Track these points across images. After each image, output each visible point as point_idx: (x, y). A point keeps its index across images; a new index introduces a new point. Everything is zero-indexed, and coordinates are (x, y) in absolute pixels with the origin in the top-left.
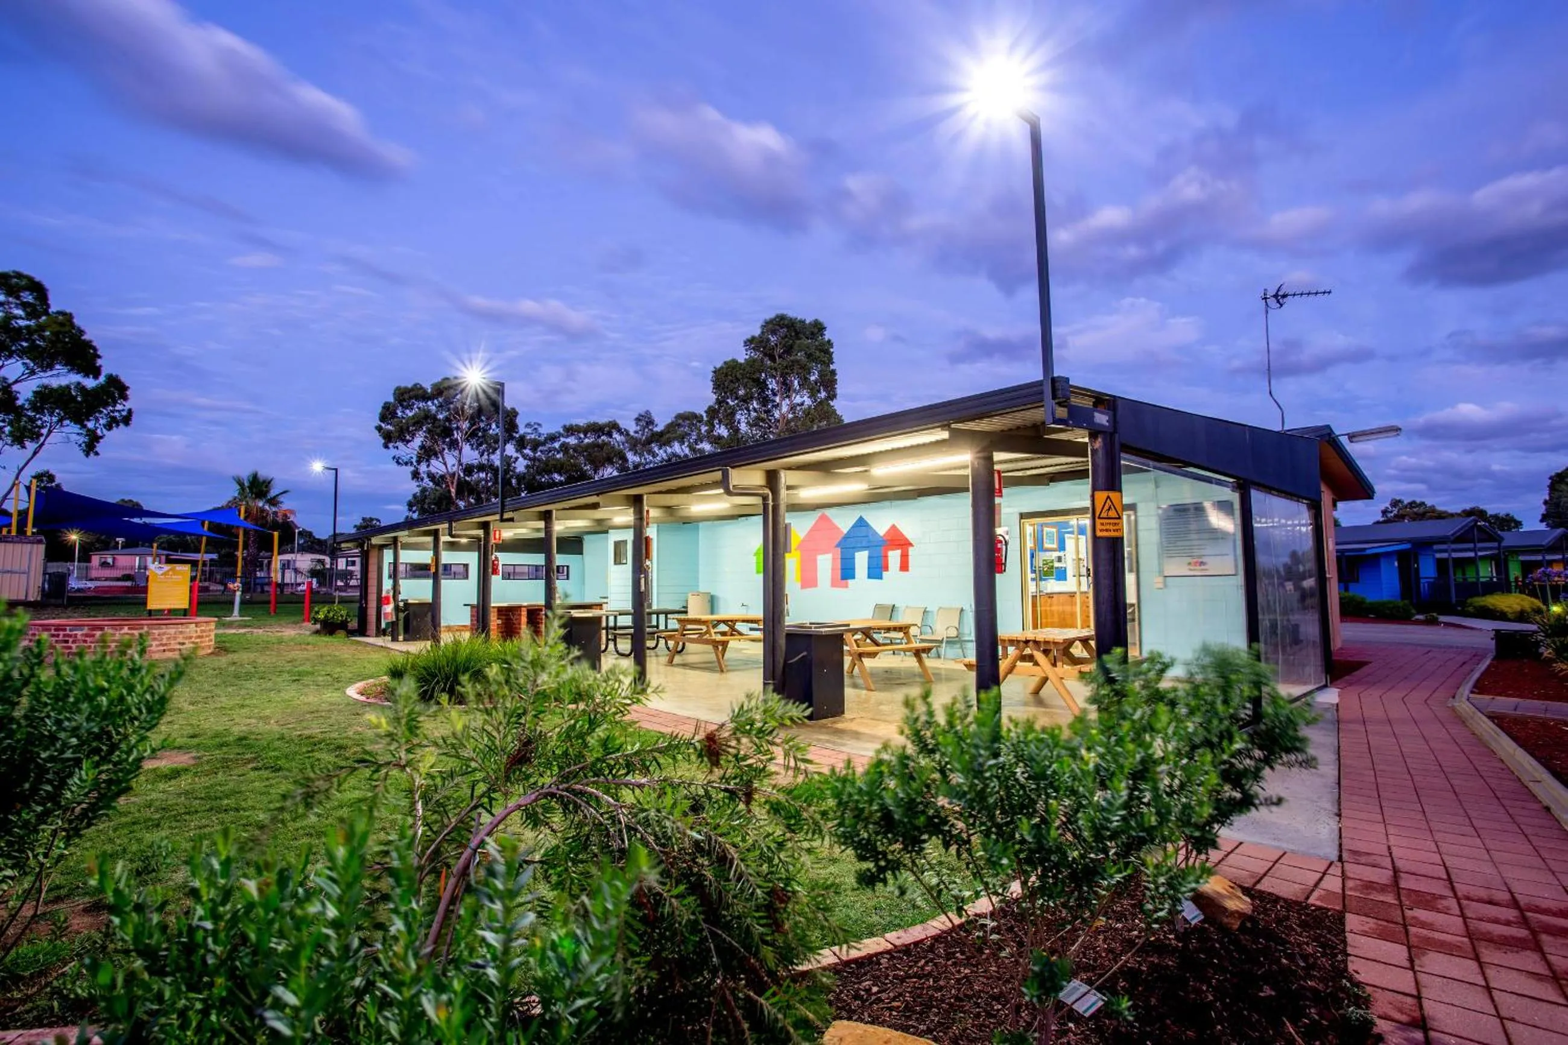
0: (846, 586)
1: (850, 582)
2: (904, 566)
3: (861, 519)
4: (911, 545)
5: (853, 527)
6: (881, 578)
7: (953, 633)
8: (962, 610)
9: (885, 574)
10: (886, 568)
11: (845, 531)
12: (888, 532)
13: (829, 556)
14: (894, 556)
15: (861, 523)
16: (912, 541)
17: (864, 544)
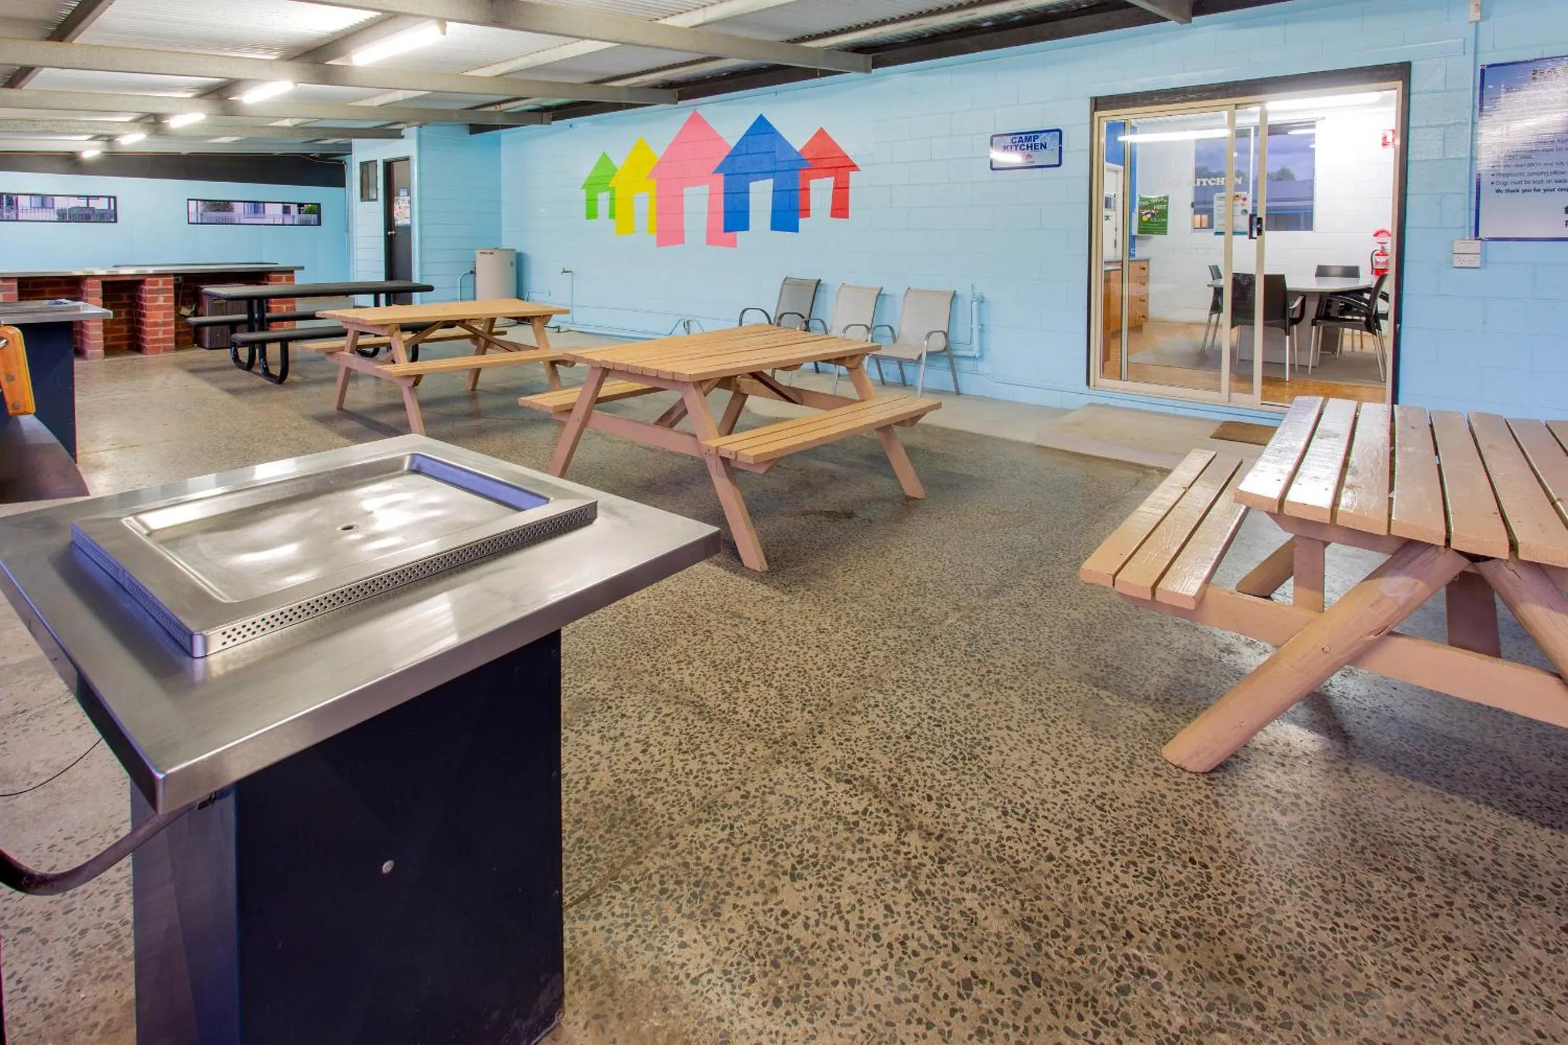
0: (733, 244)
1: (740, 235)
2: (840, 209)
3: (761, 119)
4: (853, 167)
5: (746, 135)
6: (795, 229)
7: (938, 343)
8: (954, 295)
9: (802, 222)
10: (806, 212)
11: (733, 142)
12: (810, 145)
13: (705, 189)
14: (821, 190)
15: (762, 126)
16: (856, 162)
17: (766, 168)
